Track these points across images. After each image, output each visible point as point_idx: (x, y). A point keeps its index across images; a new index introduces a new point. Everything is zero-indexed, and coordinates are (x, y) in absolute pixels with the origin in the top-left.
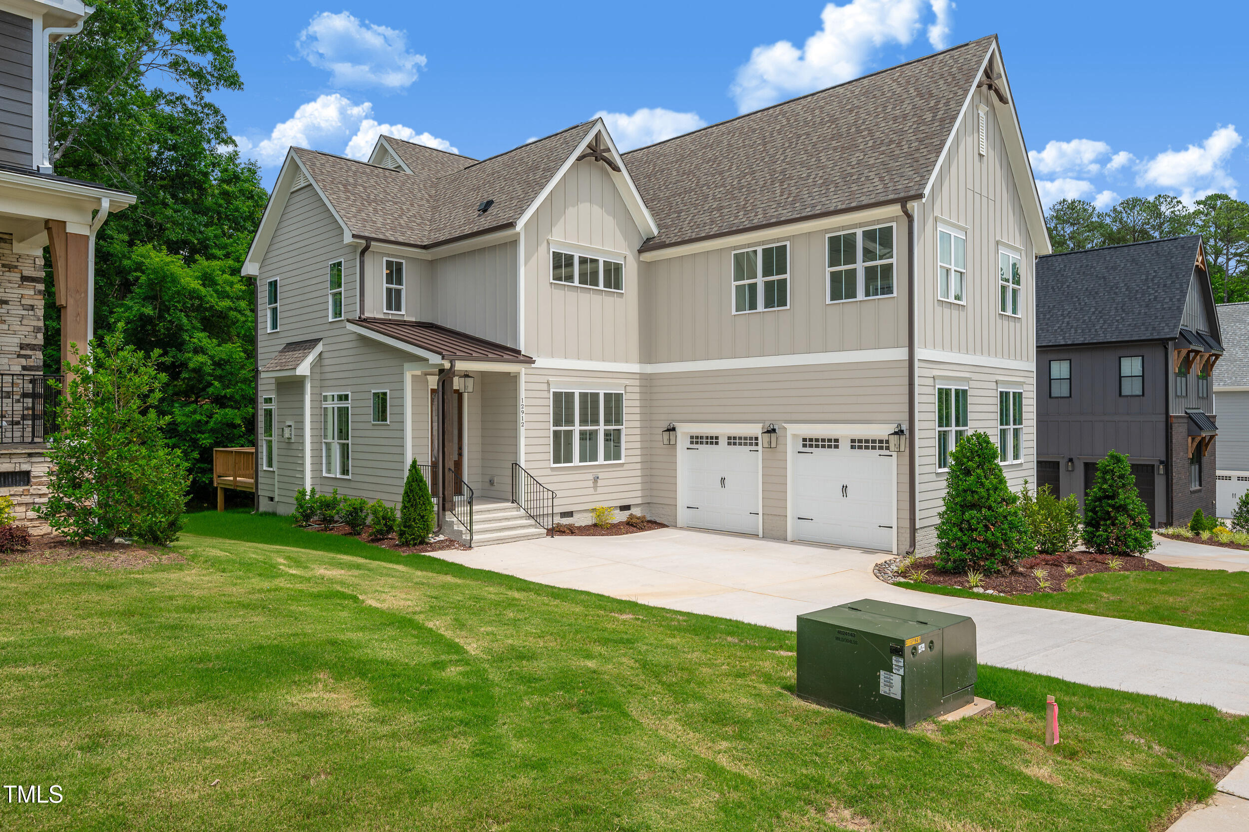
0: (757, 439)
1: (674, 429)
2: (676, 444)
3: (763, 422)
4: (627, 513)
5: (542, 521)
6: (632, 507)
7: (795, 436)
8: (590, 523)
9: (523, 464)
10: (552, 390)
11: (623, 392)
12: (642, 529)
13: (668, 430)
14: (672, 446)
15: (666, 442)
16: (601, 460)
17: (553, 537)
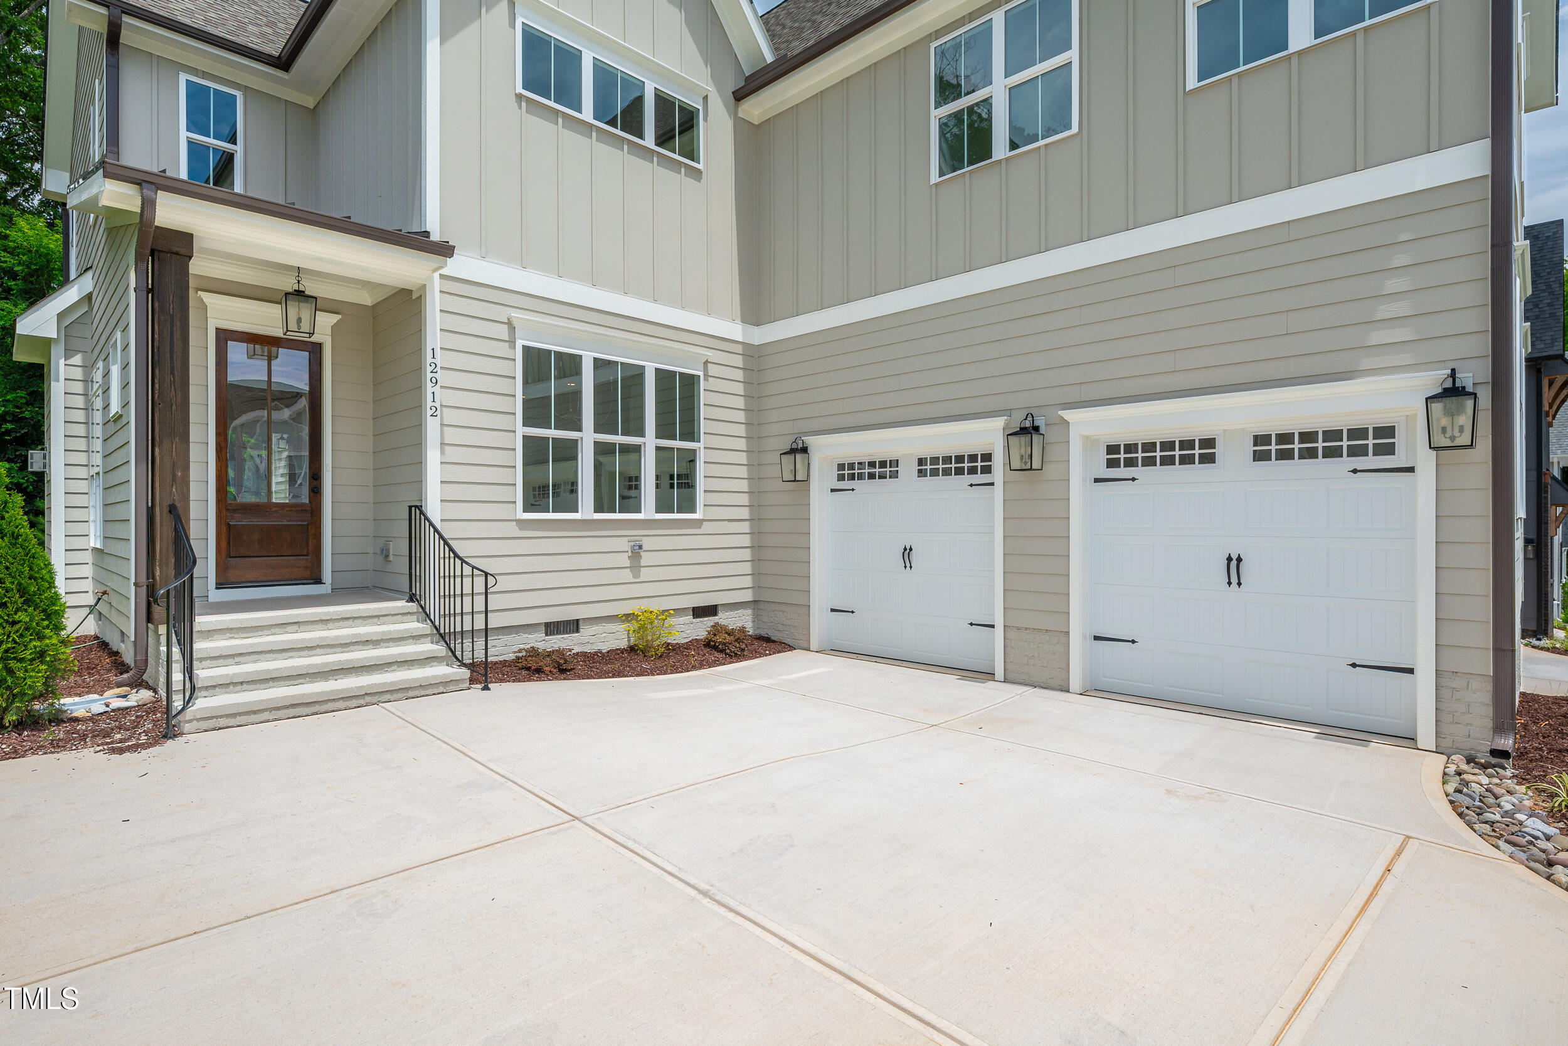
0: (987, 457)
1: (804, 450)
2: (807, 480)
3: (1008, 412)
4: (709, 621)
5: (459, 647)
6: (719, 608)
7: (1089, 442)
8: (623, 644)
9: (434, 509)
10: (520, 343)
11: (701, 374)
12: (737, 656)
13: (793, 451)
14: (800, 483)
15: (788, 476)
16: (648, 510)
17: (486, 688)
